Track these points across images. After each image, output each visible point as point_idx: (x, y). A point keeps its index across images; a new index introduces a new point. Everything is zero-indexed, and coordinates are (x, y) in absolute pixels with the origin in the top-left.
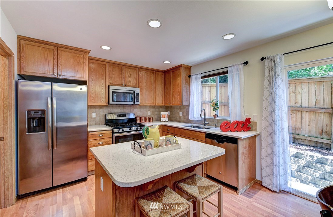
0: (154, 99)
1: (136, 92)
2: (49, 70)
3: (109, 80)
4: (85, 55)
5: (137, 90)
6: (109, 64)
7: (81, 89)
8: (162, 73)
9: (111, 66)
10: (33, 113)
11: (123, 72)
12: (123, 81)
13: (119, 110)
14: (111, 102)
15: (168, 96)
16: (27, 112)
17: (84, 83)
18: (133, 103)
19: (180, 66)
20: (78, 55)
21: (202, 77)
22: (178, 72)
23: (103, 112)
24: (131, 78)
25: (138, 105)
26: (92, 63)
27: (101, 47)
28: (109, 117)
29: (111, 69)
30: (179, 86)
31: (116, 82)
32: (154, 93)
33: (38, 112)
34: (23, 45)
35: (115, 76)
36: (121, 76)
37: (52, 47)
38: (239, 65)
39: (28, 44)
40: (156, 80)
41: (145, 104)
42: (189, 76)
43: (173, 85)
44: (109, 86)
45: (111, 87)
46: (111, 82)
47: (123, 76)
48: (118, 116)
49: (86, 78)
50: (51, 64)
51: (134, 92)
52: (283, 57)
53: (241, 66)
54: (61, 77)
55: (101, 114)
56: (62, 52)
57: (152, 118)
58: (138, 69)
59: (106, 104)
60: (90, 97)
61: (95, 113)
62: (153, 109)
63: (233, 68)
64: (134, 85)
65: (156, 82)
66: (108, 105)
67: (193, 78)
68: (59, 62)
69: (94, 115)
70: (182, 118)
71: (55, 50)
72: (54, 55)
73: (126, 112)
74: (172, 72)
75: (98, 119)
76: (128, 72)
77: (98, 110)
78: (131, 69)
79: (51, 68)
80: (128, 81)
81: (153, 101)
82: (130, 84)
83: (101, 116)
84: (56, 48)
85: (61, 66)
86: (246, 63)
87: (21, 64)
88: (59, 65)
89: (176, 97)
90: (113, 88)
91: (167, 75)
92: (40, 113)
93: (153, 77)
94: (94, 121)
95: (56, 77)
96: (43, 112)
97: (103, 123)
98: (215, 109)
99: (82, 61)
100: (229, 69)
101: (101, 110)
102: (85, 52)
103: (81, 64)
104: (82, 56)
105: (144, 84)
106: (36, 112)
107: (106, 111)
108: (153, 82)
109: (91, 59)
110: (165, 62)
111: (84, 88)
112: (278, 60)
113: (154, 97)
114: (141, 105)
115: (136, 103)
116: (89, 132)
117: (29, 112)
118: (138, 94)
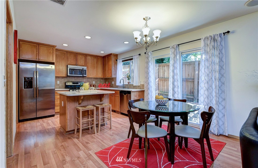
0: (96, 73)
1: (84, 69)
2: (34, 57)
3: (67, 62)
4: (54, 48)
5: (85, 68)
6: (67, 53)
7: (52, 67)
8: (102, 58)
9: (69, 54)
10: (27, 79)
11: (76, 57)
12: (76, 63)
13: (74, 80)
14: (69, 75)
15: (105, 72)
16: (23, 78)
17: (53, 64)
18: (82, 75)
19: (111, 54)
20: (50, 49)
21: (123, 61)
22: (110, 57)
23: (64, 80)
24: (81, 60)
25: (86, 77)
26: (57, 52)
27: (62, 44)
28: (68, 84)
29: (69, 56)
30: (111, 66)
31: (72, 63)
32: (96, 70)
33: (29, 79)
34: (21, 44)
35: (71, 59)
36: (75, 59)
37: (36, 45)
38: (137, 55)
39: (23, 44)
40: (98, 62)
41: (90, 77)
42: (117, 60)
43: (108, 65)
44: (67, 66)
45: (68, 66)
46: (69, 63)
47: (76, 60)
48: (73, 83)
49: (54, 61)
50: (35, 54)
51: (83, 69)
52: (152, 52)
53: (138, 56)
54: (41, 60)
55: (63, 82)
56: (41, 47)
57: (96, 85)
58: (86, 55)
59: (65, 76)
60: (56, 71)
61: (59, 81)
62: (97, 80)
63: (135, 56)
64: (83, 65)
65: (98, 63)
66: (67, 76)
67: (118, 61)
68: (39, 52)
69: (58, 82)
70: (114, 85)
71: (37, 46)
72: (37, 49)
73: (79, 81)
74: (107, 57)
75: (61, 85)
76: (79, 57)
77: (61, 79)
78: (81, 55)
79: (35, 56)
80: (79, 63)
81: (95, 74)
82: (80, 64)
83: (62, 83)
84: (38, 45)
85: (41, 54)
86: (140, 55)
87: (20, 54)
88: (39, 54)
89: (109, 72)
90: (70, 67)
91: (105, 59)
92: (30, 79)
93: (95, 60)
94: (58, 86)
95: (38, 60)
96: (32, 78)
97: (64, 87)
98: (129, 79)
99: (52, 52)
100: (133, 57)
101: (63, 80)
102: (54, 46)
103: (51, 53)
104: (52, 49)
105: (90, 65)
106: (28, 78)
107: (66, 80)
108: (95, 63)
109: (57, 50)
110: (101, 52)
111: (53, 67)
112: (150, 54)
113: (96, 72)
114: (87, 77)
115: (84, 75)
116: (56, 91)
117: (25, 78)
118: (85, 71)
